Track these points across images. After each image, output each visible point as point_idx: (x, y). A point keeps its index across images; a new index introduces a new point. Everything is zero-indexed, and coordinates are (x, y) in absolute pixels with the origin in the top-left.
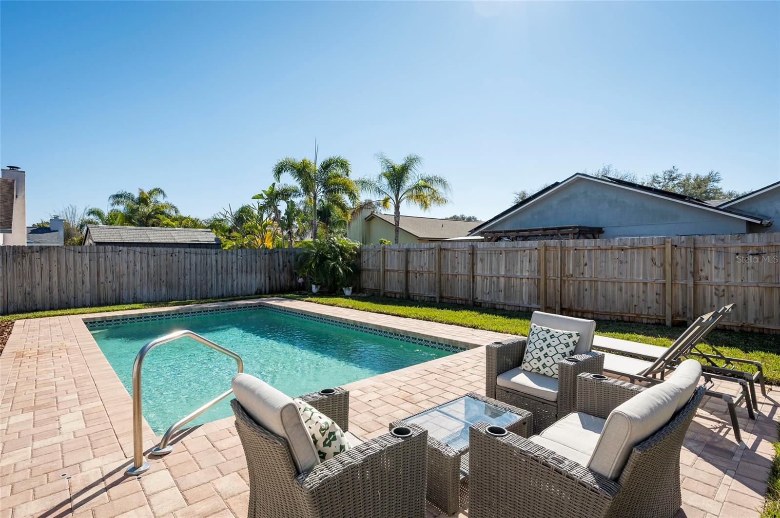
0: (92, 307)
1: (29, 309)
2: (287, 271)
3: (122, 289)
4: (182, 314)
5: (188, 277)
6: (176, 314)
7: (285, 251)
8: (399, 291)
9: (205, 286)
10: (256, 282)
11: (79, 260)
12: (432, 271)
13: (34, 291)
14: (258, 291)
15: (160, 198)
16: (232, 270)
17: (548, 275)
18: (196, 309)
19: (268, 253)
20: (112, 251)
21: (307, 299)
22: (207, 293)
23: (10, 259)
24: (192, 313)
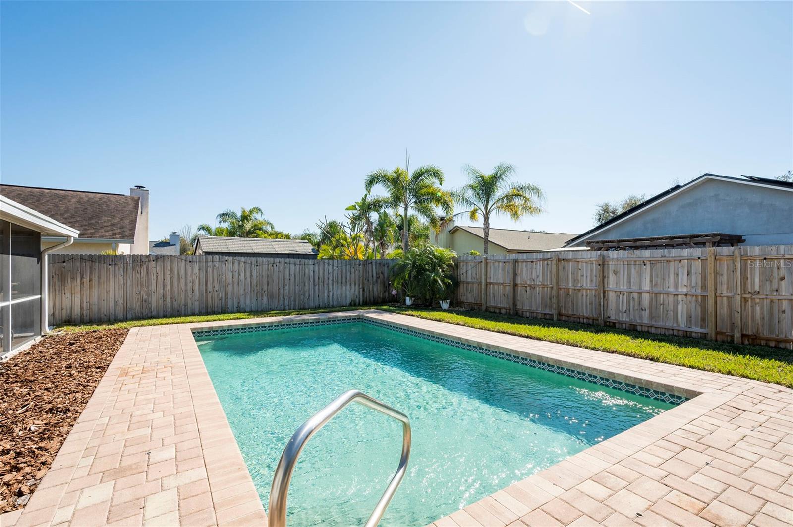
0: (200, 316)
1: (145, 316)
2: (380, 283)
3: (228, 298)
4: (284, 325)
5: (287, 287)
6: (278, 326)
7: (378, 262)
8: (505, 306)
9: (302, 297)
10: (350, 293)
11: (189, 269)
12: (547, 285)
13: (150, 299)
14: (353, 302)
15: (258, 216)
16: (328, 281)
17: (718, 292)
18: (297, 321)
19: (362, 264)
20: (219, 261)
21: (407, 313)
22: (305, 303)
23: (130, 267)
24: (293, 324)
